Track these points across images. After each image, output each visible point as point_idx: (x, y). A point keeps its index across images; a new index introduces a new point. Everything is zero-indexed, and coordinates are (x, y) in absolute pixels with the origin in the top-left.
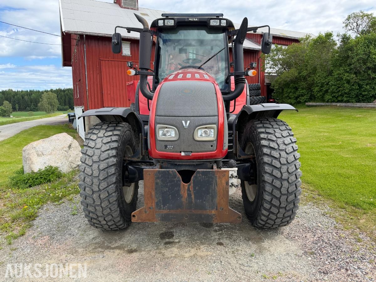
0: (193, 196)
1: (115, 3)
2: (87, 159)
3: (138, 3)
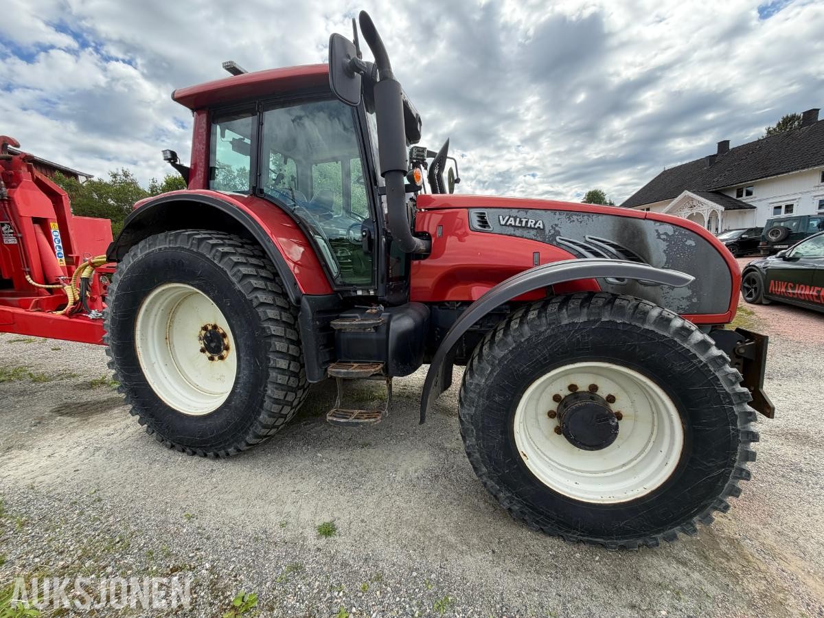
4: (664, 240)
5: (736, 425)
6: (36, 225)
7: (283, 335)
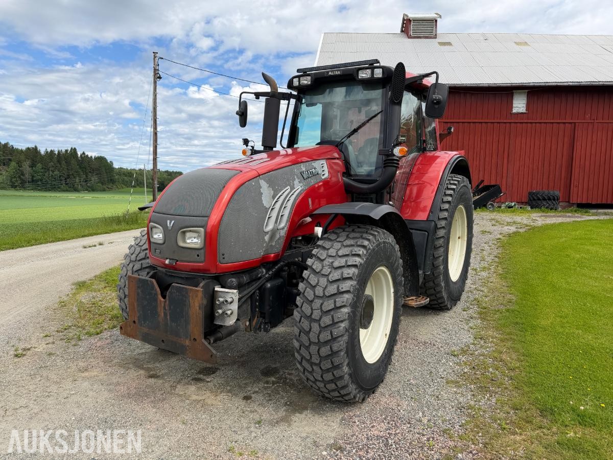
0: (168, 317)
1: (402, 31)
3: (436, 28)
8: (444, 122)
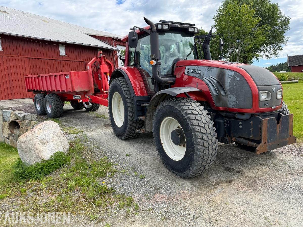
0: (281, 132)
2: (199, 123)
4: (230, 78)
5: (193, 138)
6: (105, 75)
7: (131, 106)
8: (28, 58)
